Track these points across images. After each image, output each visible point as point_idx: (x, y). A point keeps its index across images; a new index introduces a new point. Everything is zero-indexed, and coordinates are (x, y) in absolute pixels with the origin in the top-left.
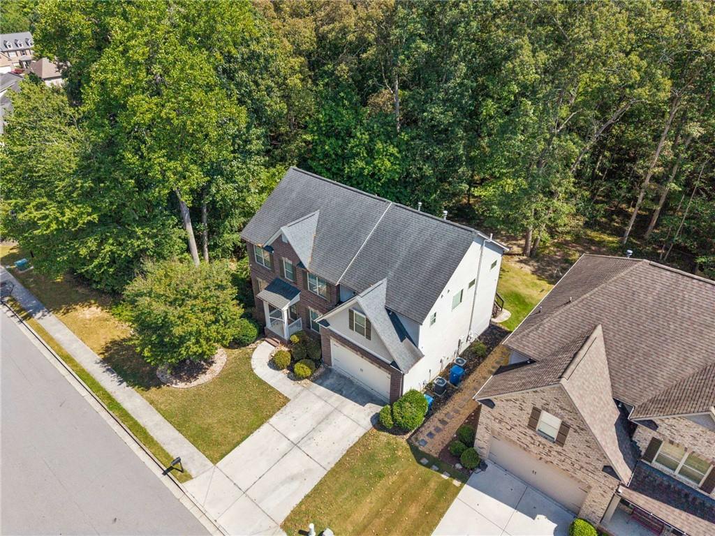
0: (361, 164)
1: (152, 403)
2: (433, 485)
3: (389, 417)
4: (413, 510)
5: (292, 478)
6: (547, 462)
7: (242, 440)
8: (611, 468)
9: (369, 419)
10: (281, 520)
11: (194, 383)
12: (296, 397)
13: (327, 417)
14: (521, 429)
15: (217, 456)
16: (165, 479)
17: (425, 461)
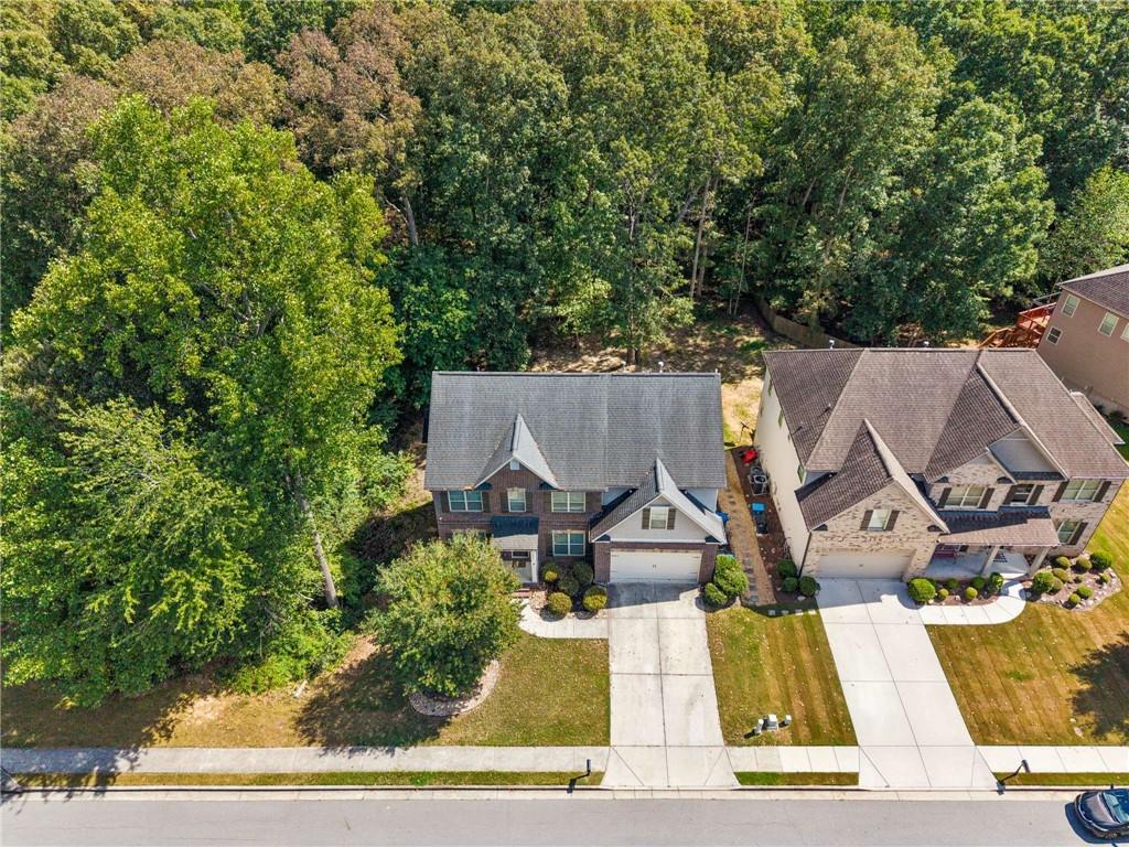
1: (461, 743)
2: (798, 626)
4: (805, 655)
5: (691, 703)
7: (608, 704)
8: (934, 526)
9: (695, 607)
10: (721, 741)
11: (485, 692)
12: (609, 632)
13: (659, 631)
15: (601, 737)
16: (576, 795)
17: (772, 612)
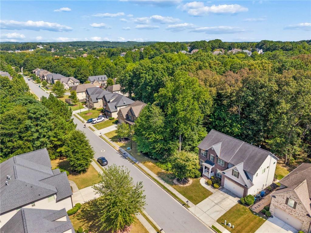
0: (228, 129)
1: (175, 189)
3: (244, 201)
4: (252, 223)
5: (217, 211)
6: (291, 214)
7: (202, 201)
8: (308, 215)
9: (237, 201)
10: (216, 220)
11: (185, 186)
12: (215, 193)
13: (225, 199)
14: (284, 205)
15: (196, 203)
16: (183, 206)
17: (254, 213)
